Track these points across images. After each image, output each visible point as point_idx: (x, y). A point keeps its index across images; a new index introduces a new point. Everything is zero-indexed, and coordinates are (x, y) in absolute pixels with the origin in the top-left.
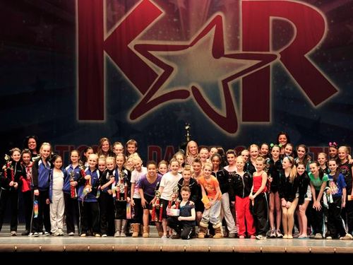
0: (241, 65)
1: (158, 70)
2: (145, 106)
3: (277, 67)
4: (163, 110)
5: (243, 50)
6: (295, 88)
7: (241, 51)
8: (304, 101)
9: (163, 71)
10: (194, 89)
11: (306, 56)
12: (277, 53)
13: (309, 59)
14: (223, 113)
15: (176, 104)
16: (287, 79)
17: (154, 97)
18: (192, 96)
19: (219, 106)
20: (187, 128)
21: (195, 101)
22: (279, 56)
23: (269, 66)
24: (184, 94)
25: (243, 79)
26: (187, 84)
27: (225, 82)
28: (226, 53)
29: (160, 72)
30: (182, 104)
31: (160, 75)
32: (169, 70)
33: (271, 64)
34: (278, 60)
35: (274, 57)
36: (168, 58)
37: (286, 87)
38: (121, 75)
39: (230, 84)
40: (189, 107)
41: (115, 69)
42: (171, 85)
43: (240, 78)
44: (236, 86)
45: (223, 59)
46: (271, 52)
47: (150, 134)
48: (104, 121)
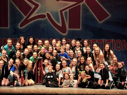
0: (68, 4)
1: (32, 6)
2: (26, 21)
3: (84, 5)
4: (34, 23)
6: (92, 14)
8: (95, 20)
10: (48, 14)
14: (60, 25)
15: (40, 21)
16: (88, 10)
17: (30, 18)
18: (47, 17)
19: (59, 22)
21: (48, 19)
22: (85, 0)
23: (80, 5)
25: (69, 10)
26: (45, 12)
27: (61, 11)
29: (33, 6)
30: (43, 20)
31: (33, 8)
32: (37, 6)
33: (81, 4)
34: (84, 2)
37: (88, 14)
38: (15, 8)
39: (63, 12)
40: (45, 22)
41: (13, 5)
42: (38, 12)
43: (68, 10)
44: (66, 13)
47: (28, 33)
48: (8, 28)
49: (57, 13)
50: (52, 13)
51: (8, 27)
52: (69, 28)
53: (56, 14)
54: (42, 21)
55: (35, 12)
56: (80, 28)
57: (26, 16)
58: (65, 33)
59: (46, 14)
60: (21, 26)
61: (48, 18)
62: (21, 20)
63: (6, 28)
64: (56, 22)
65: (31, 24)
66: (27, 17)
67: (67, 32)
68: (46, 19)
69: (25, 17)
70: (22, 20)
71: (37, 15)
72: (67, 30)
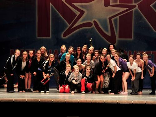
0: (119, 10)
2: (70, 30)
3: (136, 11)
4: (79, 32)
5: (119, 3)
6: (145, 22)
7: (118, 3)
8: (149, 28)
9: (79, 13)
10: (95, 22)
11: (150, 6)
12: (136, 4)
13: (152, 7)
14: (109, 34)
15: (86, 30)
16: (141, 17)
18: (93, 25)
19: (107, 31)
20: (91, 40)
21: (95, 28)
22: (137, 6)
23: (132, 11)
24: (89, 24)
26: (91, 20)
27: (110, 19)
28: (111, 4)
29: (78, 13)
30: (89, 29)
31: (78, 15)
32: (82, 13)
33: (133, 10)
34: (137, 8)
35: (135, 6)
36: (82, 6)
37: (141, 21)
38: (58, 15)
39: (112, 19)
40: (92, 31)
41: (56, 12)
43: (118, 17)
44: (115, 21)
45: (109, 7)
46: (133, 4)
48: (50, 37)
50: (100, 20)
51: (49, 37)
52: (119, 38)
53: (104, 22)
55: (80, 19)
56: (132, 38)
57: (70, 24)
59: (92, 22)
60: (64, 35)
61: (94, 26)
62: (64, 29)
63: (48, 38)
64: (104, 31)
65: (76, 33)
66: (71, 26)
67: (116, 43)
68: (93, 28)
69: (69, 26)
70: (66, 28)
71: (82, 23)
72: (117, 40)
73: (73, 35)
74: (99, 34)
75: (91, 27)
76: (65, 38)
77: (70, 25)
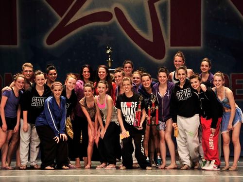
2: (63, 30)
4: (83, 35)
10: (117, 10)
14: (149, 37)
15: (98, 28)
17: (72, 20)
18: (115, 18)
20: (108, 52)
21: (118, 23)
26: (109, 6)
27: (151, 3)
30: (104, 27)
37: (219, 8)
39: (156, 4)
40: (111, 30)
42: (91, 7)
44: (163, 7)
47: (69, 60)
48: (18, 46)
49: (141, 8)
50: (128, 7)
51: (16, 44)
52: (171, 45)
53: (138, 12)
54: (102, 29)
55: (84, 5)
56: (200, 45)
57: (61, 17)
58: (161, 57)
59: (112, 11)
60: (50, 41)
61: (117, 21)
62: (49, 27)
64: (138, 31)
65: (75, 35)
66: (63, 19)
67: (166, 56)
68: (114, 23)
69: (60, 19)
70: (53, 25)
71: (89, 13)
72: (166, 51)
73: (68, 41)
74: (128, 36)
75: (110, 22)
76: (51, 46)
77: (64, 17)
